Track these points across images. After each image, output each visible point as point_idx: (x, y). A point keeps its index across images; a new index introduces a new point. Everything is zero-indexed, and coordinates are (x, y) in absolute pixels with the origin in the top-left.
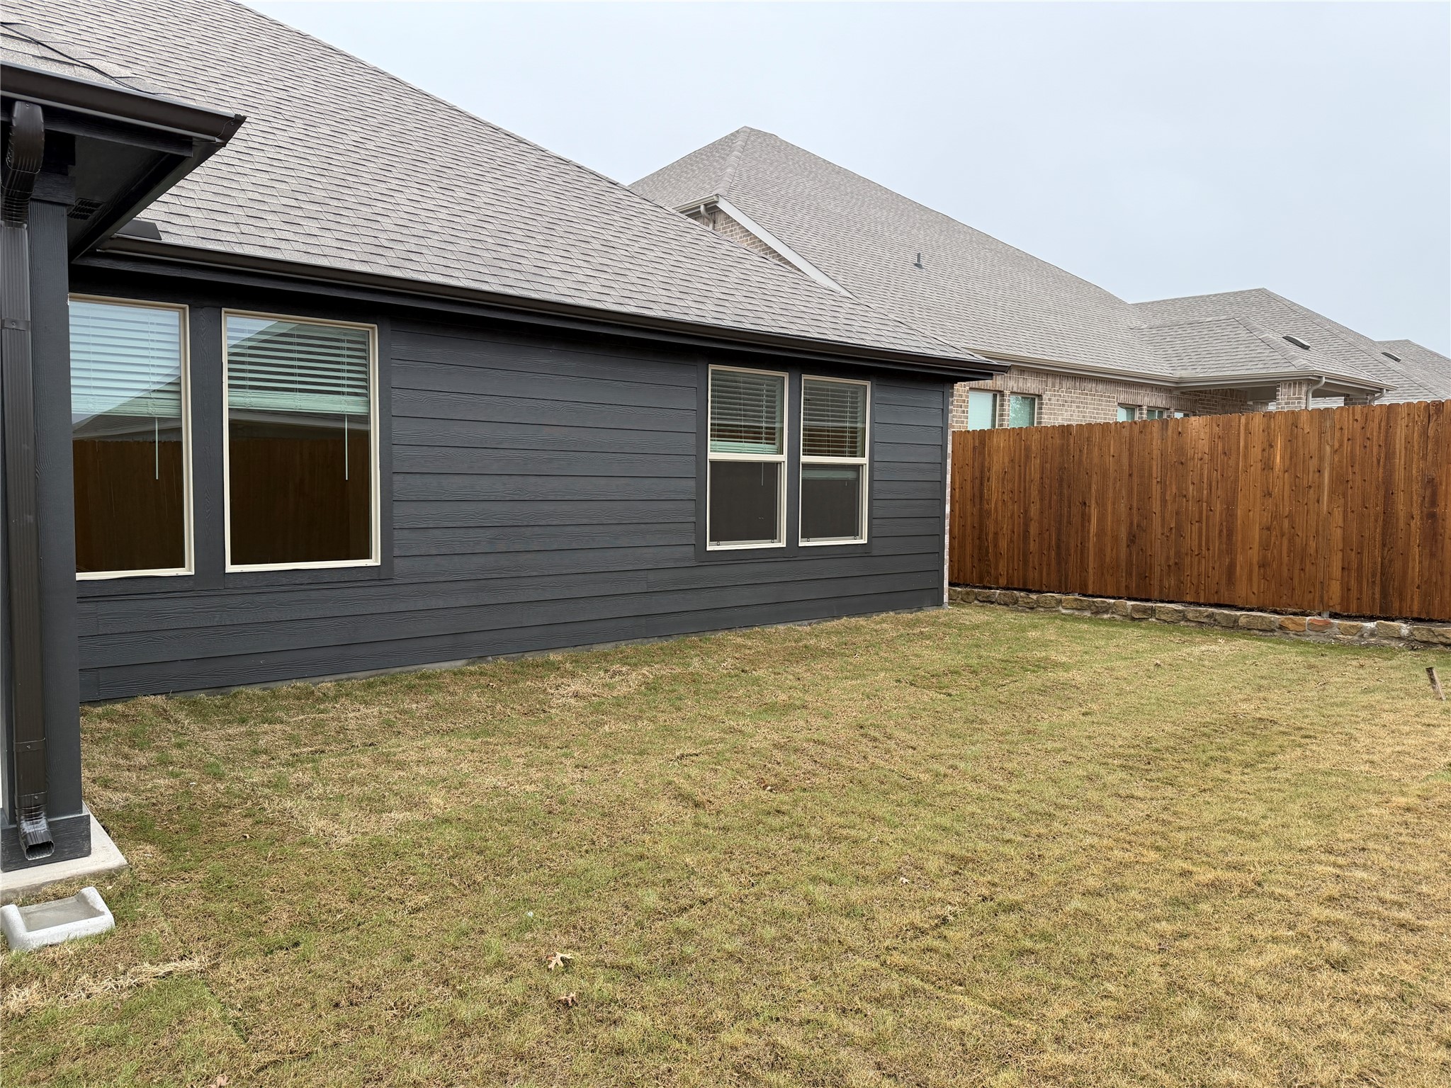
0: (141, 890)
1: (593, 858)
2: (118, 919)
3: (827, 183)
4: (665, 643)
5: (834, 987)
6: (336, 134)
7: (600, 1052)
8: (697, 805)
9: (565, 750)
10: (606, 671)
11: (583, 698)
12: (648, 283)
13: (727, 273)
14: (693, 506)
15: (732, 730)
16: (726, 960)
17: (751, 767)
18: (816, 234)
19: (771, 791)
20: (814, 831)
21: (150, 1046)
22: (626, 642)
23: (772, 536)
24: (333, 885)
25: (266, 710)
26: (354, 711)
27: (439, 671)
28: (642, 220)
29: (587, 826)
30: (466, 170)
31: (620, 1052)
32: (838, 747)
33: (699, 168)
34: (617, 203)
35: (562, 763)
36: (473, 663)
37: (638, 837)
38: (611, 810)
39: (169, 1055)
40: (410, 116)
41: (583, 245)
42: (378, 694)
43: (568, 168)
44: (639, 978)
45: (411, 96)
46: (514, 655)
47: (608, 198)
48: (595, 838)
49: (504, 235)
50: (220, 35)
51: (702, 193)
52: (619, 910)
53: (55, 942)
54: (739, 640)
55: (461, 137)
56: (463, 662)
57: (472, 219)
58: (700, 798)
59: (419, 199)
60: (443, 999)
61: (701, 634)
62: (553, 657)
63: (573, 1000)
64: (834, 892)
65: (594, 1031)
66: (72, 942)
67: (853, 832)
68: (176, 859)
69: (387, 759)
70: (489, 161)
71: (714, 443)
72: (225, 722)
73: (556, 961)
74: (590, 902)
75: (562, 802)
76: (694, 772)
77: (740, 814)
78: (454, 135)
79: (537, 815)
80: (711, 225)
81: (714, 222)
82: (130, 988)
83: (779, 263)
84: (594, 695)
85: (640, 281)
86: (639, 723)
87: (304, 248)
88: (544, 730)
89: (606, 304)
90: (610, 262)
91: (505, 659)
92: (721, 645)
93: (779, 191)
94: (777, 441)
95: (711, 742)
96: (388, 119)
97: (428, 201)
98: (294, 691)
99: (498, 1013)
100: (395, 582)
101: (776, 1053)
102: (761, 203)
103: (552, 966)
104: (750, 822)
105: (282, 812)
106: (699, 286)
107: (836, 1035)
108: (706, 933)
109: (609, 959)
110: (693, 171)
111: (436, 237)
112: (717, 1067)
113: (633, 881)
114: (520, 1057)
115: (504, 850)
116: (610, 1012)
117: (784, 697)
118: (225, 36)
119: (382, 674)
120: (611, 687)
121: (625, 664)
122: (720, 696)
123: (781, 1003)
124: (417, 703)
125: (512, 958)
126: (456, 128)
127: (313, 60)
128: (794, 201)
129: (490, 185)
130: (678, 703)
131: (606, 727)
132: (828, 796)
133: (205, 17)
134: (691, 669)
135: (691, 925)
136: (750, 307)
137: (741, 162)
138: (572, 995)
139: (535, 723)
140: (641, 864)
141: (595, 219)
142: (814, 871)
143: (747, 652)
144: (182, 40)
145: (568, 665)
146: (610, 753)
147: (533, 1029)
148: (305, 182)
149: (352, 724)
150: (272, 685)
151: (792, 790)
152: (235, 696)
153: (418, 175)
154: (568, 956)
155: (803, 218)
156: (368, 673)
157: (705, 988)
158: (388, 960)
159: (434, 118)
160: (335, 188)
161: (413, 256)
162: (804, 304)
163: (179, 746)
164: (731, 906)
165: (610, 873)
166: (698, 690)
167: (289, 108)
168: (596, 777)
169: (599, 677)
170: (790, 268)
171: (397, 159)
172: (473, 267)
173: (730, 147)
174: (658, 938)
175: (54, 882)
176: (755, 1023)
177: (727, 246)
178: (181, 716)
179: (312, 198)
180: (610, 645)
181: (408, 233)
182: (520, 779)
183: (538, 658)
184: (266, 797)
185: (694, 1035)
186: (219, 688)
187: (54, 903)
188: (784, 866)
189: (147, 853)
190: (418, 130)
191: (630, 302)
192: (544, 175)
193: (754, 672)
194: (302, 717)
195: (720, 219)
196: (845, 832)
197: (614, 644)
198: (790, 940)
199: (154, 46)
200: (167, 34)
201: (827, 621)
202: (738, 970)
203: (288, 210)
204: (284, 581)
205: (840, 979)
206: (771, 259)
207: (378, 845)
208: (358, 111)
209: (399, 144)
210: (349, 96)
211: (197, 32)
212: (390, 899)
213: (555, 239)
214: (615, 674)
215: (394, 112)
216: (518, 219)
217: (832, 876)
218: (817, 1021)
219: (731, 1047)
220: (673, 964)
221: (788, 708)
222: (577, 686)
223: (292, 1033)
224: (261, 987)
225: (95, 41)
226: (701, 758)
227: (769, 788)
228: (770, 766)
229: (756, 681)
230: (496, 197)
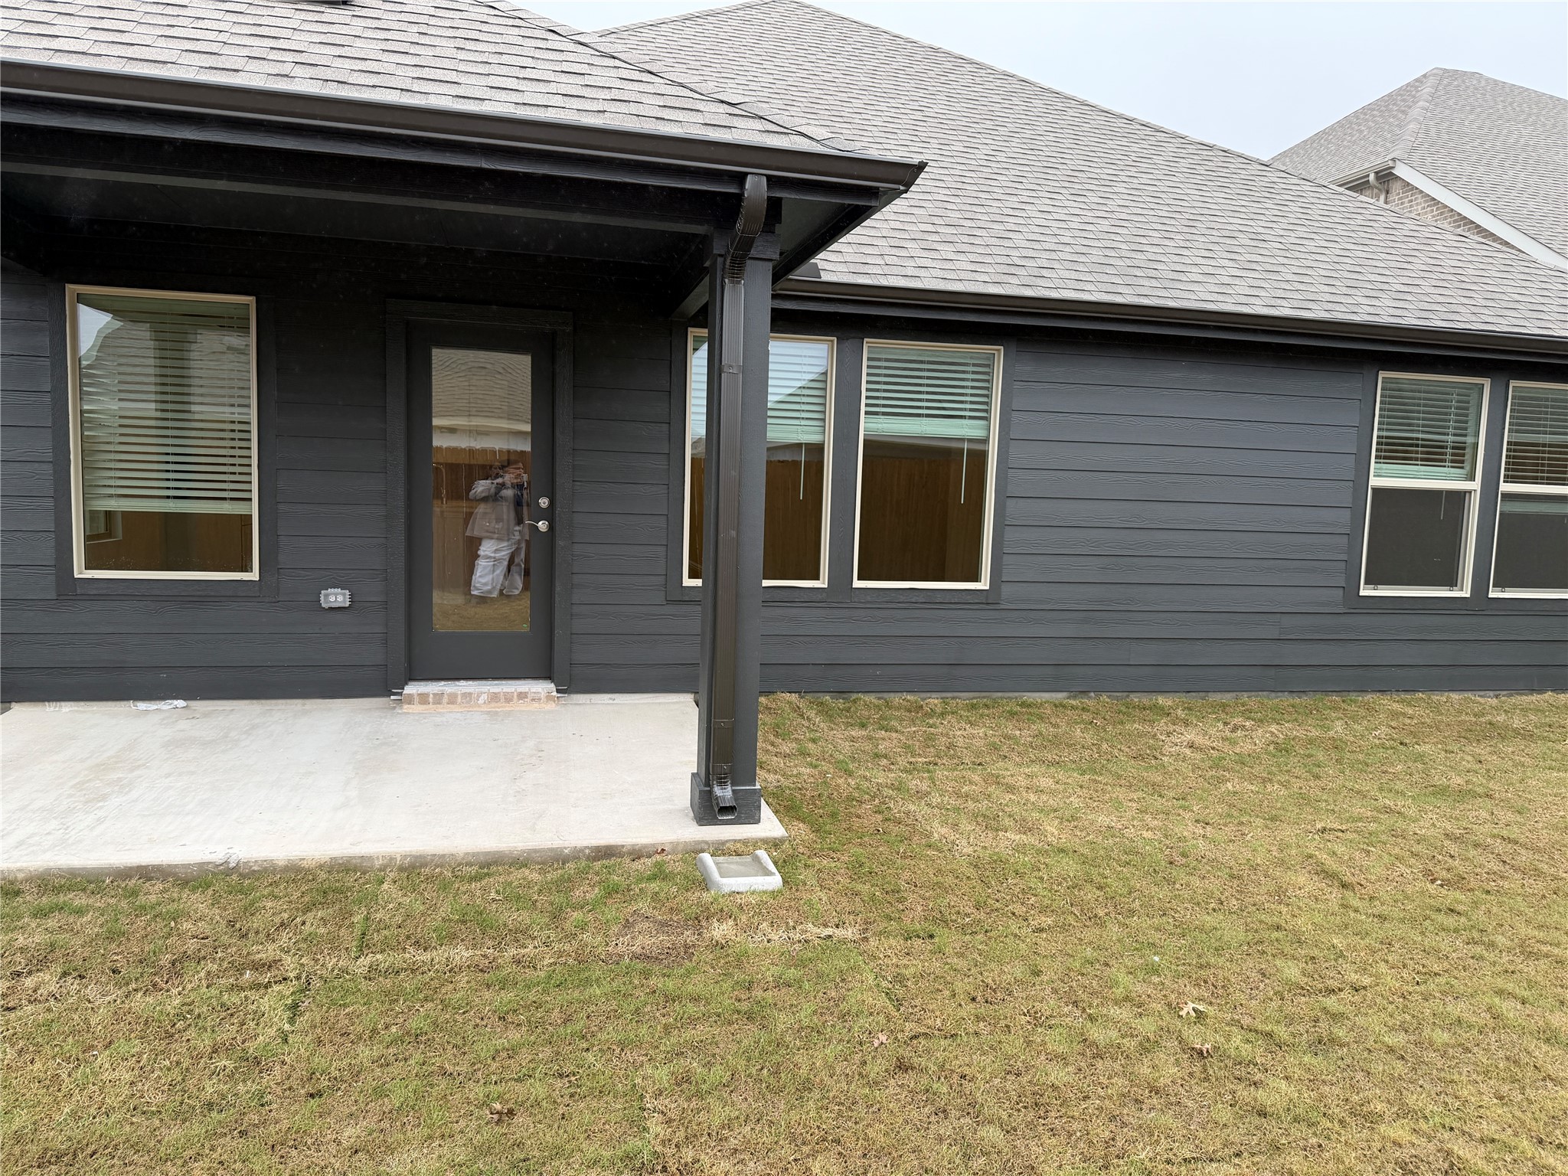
0: (800, 861)
1: (1222, 917)
2: (785, 882)
3: (1554, 126)
4: (1298, 701)
5: (1527, 1113)
6: (969, 150)
7: (1240, 1108)
8: (1344, 886)
9: (1181, 802)
10: (1226, 724)
11: (1199, 749)
12: (1305, 279)
13: (1410, 259)
14: (1346, 541)
15: (1388, 810)
16: (1385, 1053)
17: (1414, 855)
18: (1534, 196)
19: (1442, 886)
20: (1500, 940)
21: (821, 994)
22: (1250, 694)
23: (1451, 582)
24: (960, 890)
25: (882, 718)
26: (960, 729)
27: (1039, 701)
28: (1300, 204)
29: (1213, 885)
30: (1098, 171)
31: (1263, 1114)
32: (1537, 850)
33: (1369, 128)
34: (1269, 189)
35: (1179, 815)
36: (1075, 698)
37: (1273, 906)
38: (1241, 873)
39: (837, 1005)
40: (1040, 119)
41: (1228, 241)
42: (982, 716)
43: (1211, 154)
44: (1280, 1047)
45: (1041, 97)
46: (1118, 694)
47: (1260, 183)
48: (1223, 898)
49: (1138, 240)
50: (861, 63)
51: (1373, 158)
52: (1255, 976)
53: (740, 890)
54: (1395, 706)
55: (1092, 135)
56: (1065, 694)
57: (1105, 225)
58: (1348, 878)
59: (1051, 209)
60: (1074, 1019)
61: (1344, 694)
62: (1161, 700)
63: (1208, 1051)
64: (1528, 1012)
65: (1234, 1087)
66: (753, 893)
67: (1556, 951)
68: (824, 839)
69: (997, 780)
70: (1123, 157)
71: (1379, 465)
72: (848, 725)
73: (1188, 1009)
74: (1221, 961)
75: (1184, 855)
76: (1340, 849)
77: (1400, 904)
78: (1086, 134)
79: (1158, 863)
80: (1382, 197)
81: (1387, 192)
82: (800, 941)
83: (1483, 241)
84: (1213, 748)
85: (1296, 277)
86: (1268, 786)
87: (941, 274)
88: (1158, 778)
89: (1254, 307)
90: (1260, 258)
91: (1109, 697)
92: (1370, 710)
93: (1481, 145)
94: (1467, 466)
95: (1360, 819)
96: (1018, 125)
97: (1059, 210)
98: (905, 703)
99: (1130, 1044)
100: (1002, 607)
101: (1451, 1161)
102: (1454, 164)
103: (1183, 1013)
104: (1414, 915)
105: (908, 813)
106: (1372, 277)
107: (1530, 1164)
108: (1360, 1020)
109: (1246, 1021)
110: (1361, 132)
111: (1068, 249)
112: (1377, 1158)
113: (1269, 950)
114: (1155, 1090)
115: (1125, 891)
116: (1249, 1073)
117: (1460, 781)
118: (865, 63)
119: (984, 697)
120: (1233, 743)
121: (1249, 718)
122: (1370, 769)
123: (1455, 1113)
124: (1020, 730)
125: (1140, 996)
126: (1087, 125)
127: (945, 73)
128: (1503, 156)
129: (1124, 185)
130: (1316, 770)
131: (1229, 785)
132: (1522, 905)
133: (848, 48)
134: (1331, 733)
135: (1341, 1009)
136: (1441, 299)
137: (1429, 114)
138: (1206, 1046)
139: (1146, 769)
140: (1275, 935)
141: (1243, 209)
142: (1500, 982)
143: (1408, 721)
144: (829, 75)
145: (1179, 712)
146: (1235, 814)
147: (1168, 1069)
148: (940, 204)
149: (960, 742)
150: (885, 695)
151: (1471, 890)
152: (855, 701)
153: (1049, 183)
154: (1201, 1008)
155: (1516, 176)
156: (971, 695)
157: (1359, 1076)
158: (1018, 970)
159: (1064, 117)
160: (969, 208)
161: (1045, 273)
162: (1519, 290)
163: (814, 741)
164: (1390, 999)
165: (1242, 936)
166: (1342, 758)
167: (924, 129)
168: (1220, 836)
169: (1217, 729)
170: (1500, 246)
171: (1028, 169)
172: (1105, 278)
173: (1414, 97)
174: (1302, 1012)
175: (735, 841)
176: (1423, 1125)
177: (1410, 225)
178: (812, 714)
179: (948, 221)
180: (1229, 696)
181: (1040, 247)
182: (1135, 823)
183: (1146, 700)
184: (890, 798)
185: (1348, 1119)
186: (840, 692)
187: (737, 859)
188: (1460, 971)
189: (801, 830)
190: (1048, 134)
191: (1284, 303)
192: (1184, 165)
193: (1416, 746)
194: (914, 729)
195: (1396, 187)
196: (1545, 949)
197: (1234, 694)
198: (1468, 1050)
199: (806, 85)
200: (818, 71)
201: (1521, 694)
202: (1400, 1067)
203: (926, 236)
204: (902, 598)
205: (1535, 1107)
206: (1471, 237)
207: (998, 861)
208: (988, 122)
209: (1029, 152)
210: (980, 107)
211: (841, 64)
212: (1014, 914)
213: (1196, 237)
214: (1234, 729)
215: (1024, 117)
216: (1154, 219)
217: (1526, 994)
218: (1505, 1143)
219: (1394, 1142)
220: (1319, 1043)
221: (1464, 794)
222: (1190, 735)
223: (938, 1013)
224: (906, 967)
225: (760, 89)
226: (1349, 836)
227: (1439, 882)
228: (1440, 857)
229: (1420, 757)
230: (1131, 198)
